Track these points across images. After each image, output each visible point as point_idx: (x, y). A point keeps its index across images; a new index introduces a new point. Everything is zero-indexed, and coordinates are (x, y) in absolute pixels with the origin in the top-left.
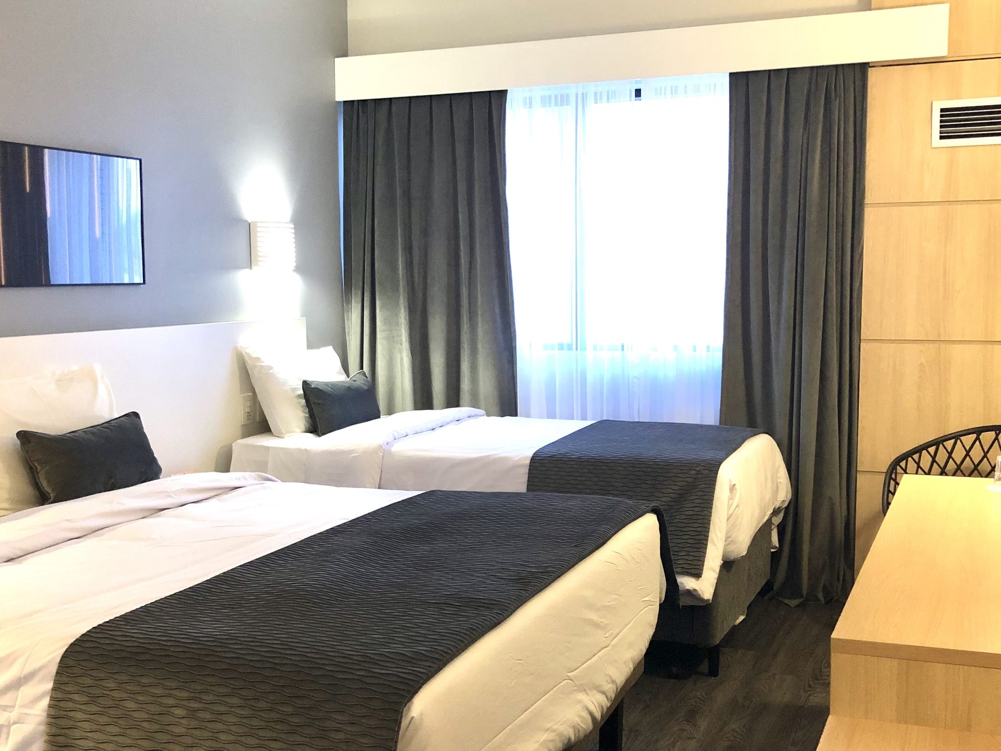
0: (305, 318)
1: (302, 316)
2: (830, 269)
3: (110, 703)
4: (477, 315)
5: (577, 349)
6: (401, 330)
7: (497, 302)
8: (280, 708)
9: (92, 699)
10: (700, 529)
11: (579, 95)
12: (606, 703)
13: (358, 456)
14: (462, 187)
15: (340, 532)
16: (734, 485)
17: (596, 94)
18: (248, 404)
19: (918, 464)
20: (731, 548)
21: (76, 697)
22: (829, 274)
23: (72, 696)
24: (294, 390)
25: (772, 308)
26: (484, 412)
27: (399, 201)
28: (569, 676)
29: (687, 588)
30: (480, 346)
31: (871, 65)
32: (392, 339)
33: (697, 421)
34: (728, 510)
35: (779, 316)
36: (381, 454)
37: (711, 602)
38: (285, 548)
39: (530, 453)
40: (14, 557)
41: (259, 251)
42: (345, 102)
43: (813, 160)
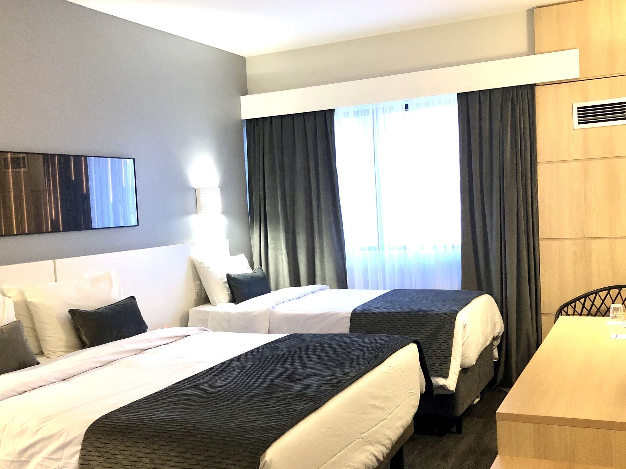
0: (228, 239)
1: (227, 238)
2: (519, 200)
3: (110, 456)
4: (323, 233)
5: (379, 250)
6: (281, 243)
7: (333, 225)
8: (196, 457)
9: (101, 454)
10: (447, 351)
11: (374, 109)
12: (386, 451)
13: (257, 315)
14: (312, 164)
15: (239, 359)
16: (466, 325)
17: (383, 108)
18: (198, 288)
19: (574, 309)
20: (465, 360)
21: (93, 453)
22: (519, 203)
23: (90, 453)
24: (222, 279)
25: (488, 223)
26: (329, 287)
27: (278, 173)
28: (361, 436)
29: (441, 384)
30: (325, 250)
31: (536, 85)
32: (276, 248)
33: (449, 288)
34: (463, 340)
35: (492, 227)
36: (269, 313)
37: (454, 392)
38: (208, 369)
39: (351, 310)
40: (66, 378)
41: (201, 204)
42: (247, 120)
43: (506, 139)
